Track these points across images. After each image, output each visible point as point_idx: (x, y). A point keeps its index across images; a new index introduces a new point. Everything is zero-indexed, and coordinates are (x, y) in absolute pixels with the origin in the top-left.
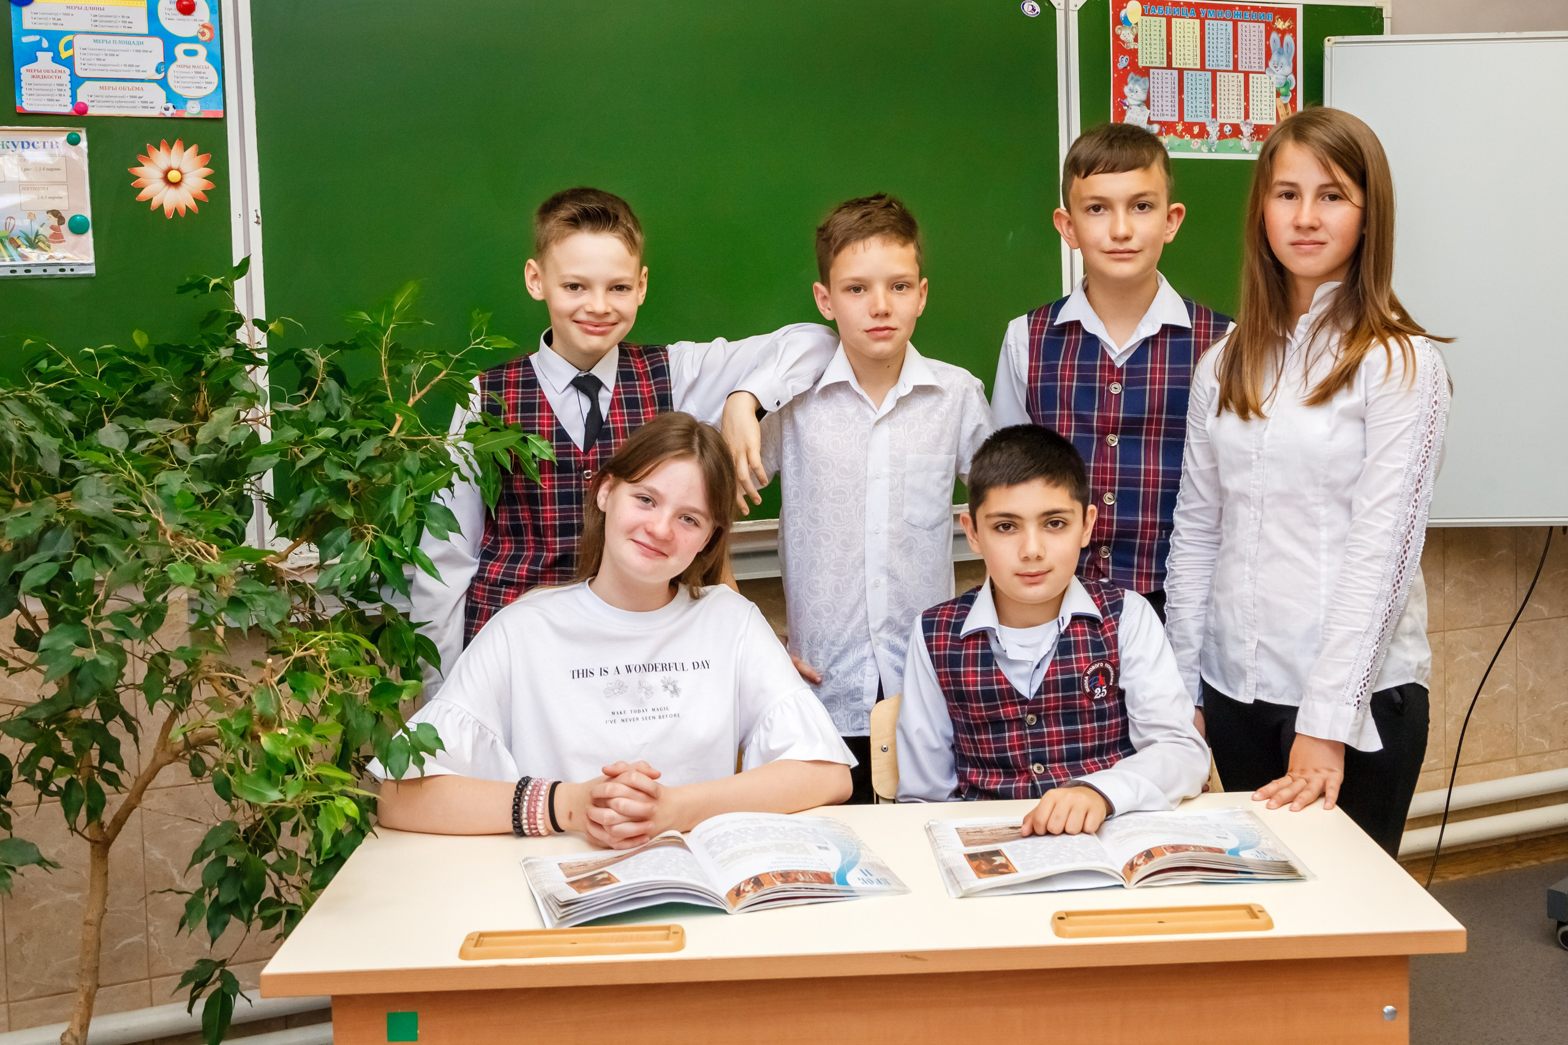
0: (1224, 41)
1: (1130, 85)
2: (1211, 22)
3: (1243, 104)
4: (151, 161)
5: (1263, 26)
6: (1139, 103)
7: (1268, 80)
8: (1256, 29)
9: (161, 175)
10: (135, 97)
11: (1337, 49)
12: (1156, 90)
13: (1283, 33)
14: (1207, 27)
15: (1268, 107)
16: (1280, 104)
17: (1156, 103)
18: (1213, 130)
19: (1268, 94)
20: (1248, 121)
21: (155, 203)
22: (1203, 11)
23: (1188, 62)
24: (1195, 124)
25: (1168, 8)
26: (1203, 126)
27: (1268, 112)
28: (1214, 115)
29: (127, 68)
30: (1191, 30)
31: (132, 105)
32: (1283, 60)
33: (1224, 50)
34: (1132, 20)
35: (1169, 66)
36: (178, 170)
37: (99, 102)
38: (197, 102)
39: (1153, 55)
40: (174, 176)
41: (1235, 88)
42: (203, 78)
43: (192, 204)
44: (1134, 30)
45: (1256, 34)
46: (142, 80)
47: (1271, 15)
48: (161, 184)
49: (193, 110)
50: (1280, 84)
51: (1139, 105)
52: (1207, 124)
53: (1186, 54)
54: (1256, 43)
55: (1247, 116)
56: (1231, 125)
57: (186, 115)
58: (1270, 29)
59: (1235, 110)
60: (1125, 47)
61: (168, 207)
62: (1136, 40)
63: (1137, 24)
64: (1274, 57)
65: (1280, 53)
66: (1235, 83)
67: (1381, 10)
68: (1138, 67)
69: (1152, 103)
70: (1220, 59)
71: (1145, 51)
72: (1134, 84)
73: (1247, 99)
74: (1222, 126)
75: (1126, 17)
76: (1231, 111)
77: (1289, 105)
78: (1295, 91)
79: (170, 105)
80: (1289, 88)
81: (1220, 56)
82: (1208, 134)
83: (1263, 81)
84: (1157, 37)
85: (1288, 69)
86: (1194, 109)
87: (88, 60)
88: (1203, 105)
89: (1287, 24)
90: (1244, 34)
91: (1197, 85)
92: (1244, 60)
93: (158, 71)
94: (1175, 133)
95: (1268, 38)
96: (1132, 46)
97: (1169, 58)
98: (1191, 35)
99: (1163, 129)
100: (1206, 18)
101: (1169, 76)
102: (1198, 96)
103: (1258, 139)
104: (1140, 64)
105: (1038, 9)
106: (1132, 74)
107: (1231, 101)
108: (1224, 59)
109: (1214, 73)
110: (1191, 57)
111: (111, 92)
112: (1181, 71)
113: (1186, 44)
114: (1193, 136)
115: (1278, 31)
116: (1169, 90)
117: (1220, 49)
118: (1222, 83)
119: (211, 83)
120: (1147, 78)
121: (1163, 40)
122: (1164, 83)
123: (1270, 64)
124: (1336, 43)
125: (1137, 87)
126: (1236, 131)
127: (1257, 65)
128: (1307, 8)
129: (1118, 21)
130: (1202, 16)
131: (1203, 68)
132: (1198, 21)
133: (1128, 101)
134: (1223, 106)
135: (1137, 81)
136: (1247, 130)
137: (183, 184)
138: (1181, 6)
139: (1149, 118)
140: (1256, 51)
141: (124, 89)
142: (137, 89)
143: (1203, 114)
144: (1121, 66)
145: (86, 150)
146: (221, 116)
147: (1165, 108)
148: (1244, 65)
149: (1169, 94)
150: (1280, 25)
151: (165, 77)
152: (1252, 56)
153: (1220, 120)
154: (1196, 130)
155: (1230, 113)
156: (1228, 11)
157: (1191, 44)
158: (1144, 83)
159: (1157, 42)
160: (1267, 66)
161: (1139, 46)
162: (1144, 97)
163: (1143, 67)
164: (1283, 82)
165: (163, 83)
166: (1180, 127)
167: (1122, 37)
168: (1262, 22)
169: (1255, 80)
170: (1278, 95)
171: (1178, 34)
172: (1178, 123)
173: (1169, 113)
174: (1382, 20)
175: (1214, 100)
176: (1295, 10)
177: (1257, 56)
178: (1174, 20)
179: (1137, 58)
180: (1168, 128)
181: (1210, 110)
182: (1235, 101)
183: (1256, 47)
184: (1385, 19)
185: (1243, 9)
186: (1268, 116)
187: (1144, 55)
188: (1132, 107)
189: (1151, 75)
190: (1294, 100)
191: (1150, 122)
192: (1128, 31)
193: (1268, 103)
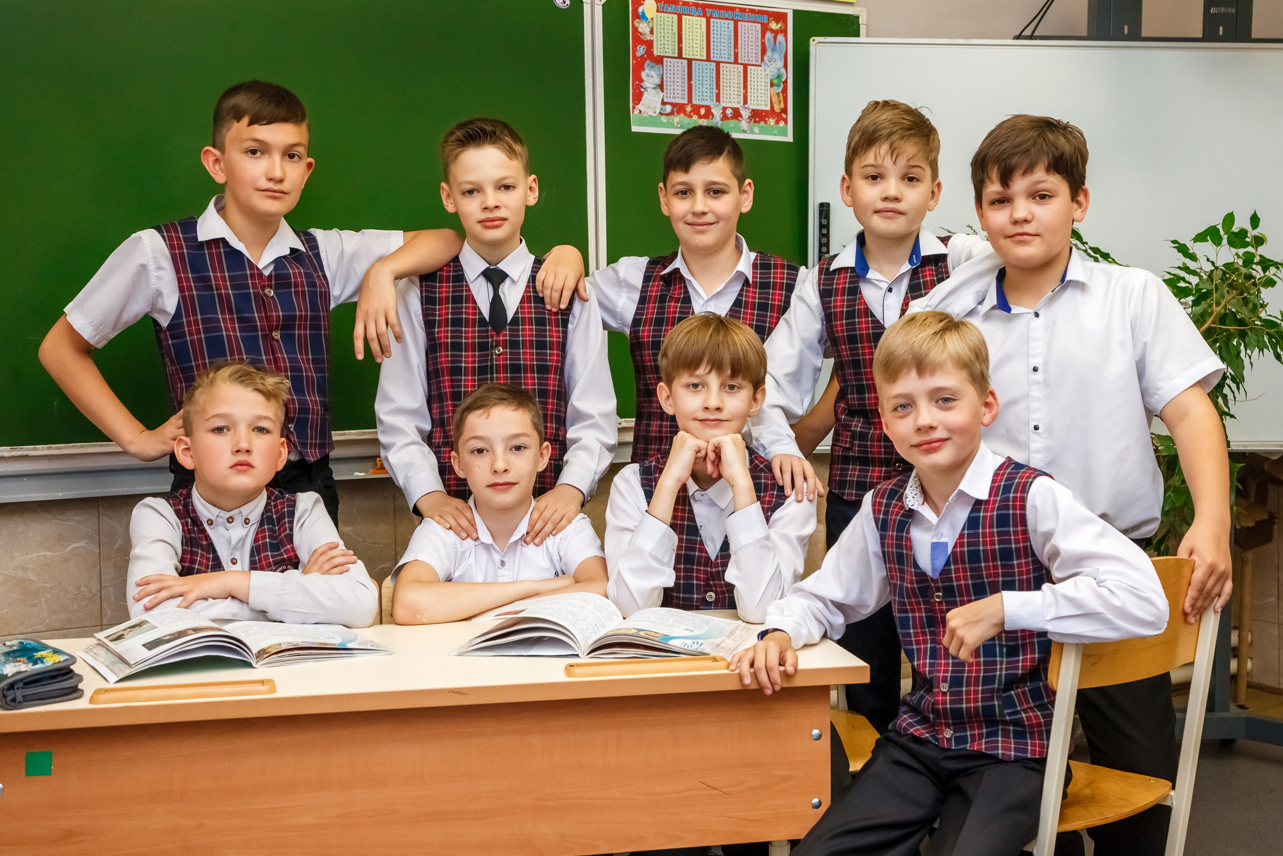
0: (726, 37)
1: (647, 71)
2: (716, 20)
3: (742, 91)
5: (759, 26)
6: (654, 86)
7: (763, 72)
8: (754, 28)
11: (820, 48)
12: (669, 76)
13: (776, 33)
14: (712, 24)
15: (763, 95)
16: (773, 92)
17: (669, 88)
18: (717, 112)
19: (763, 84)
20: (746, 106)
22: (709, 11)
23: (696, 53)
24: (702, 106)
25: (679, 7)
26: (708, 108)
27: (763, 99)
28: (718, 100)
30: (698, 26)
32: (776, 56)
33: (726, 44)
34: (649, 15)
35: (680, 56)
39: (666, 46)
41: (735, 77)
44: (650, 24)
45: (754, 32)
47: (766, 17)
50: (773, 76)
52: (712, 107)
53: (694, 47)
54: (754, 40)
55: (745, 102)
56: (732, 108)
58: (765, 29)
59: (736, 96)
60: (642, 37)
62: (652, 32)
63: (652, 19)
64: (769, 53)
65: (774, 50)
66: (736, 74)
67: (858, 17)
68: (654, 55)
69: (665, 87)
70: (723, 52)
71: (659, 42)
72: (650, 71)
73: (745, 87)
74: (724, 109)
75: (643, 13)
76: (732, 96)
77: (781, 95)
78: (785, 82)
80: (780, 79)
81: (722, 50)
82: (713, 116)
83: (759, 72)
84: (670, 31)
85: (780, 64)
86: (701, 94)
88: (708, 90)
89: (779, 25)
90: (743, 32)
91: (704, 73)
92: (743, 55)
94: (685, 113)
95: (763, 36)
97: (680, 49)
98: (698, 30)
99: (675, 110)
100: (711, 17)
101: (680, 65)
102: (705, 83)
103: (755, 122)
104: (655, 53)
106: (648, 62)
107: (732, 89)
108: (726, 52)
109: (718, 64)
110: (698, 50)
112: (690, 61)
113: (695, 38)
114: (700, 117)
115: (772, 31)
116: (679, 76)
117: (723, 44)
118: (725, 73)
120: (660, 66)
121: (674, 34)
122: (675, 70)
123: (766, 58)
124: (819, 43)
125: (653, 73)
126: (737, 114)
127: (754, 59)
128: (796, 13)
129: (636, 16)
130: (708, 15)
131: (708, 59)
132: (704, 20)
133: (645, 84)
134: (725, 92)
135: (653, 67)
136: (745, 114)
138: (690, 6)
139: (663, 99)
140: (754, 47)
143: (708, 98)
144: (639, 54)
147: (676, 92)
148: (743, 58)
149: (680, 80)
150: (774, 26)
152: (750, 51)
153: (723, 104)
154: (703, 111)
155: (731, 98)
156: (730, 12)
157: (698, 38)
158: (659, 70)
159: (670, 35)
160: (762, 60)
161: (654, 38)
162: (658, 81)
163: (658, 56)
164: (776, 74)
166: (689, 109)
167: (640, 30)
168: (758, 22)
169: (752, 71)
170: (772, 85)
171: (687, 30)
172: (688, 105)
173: (680, 96)
174: (859, 25)
175: (718, 87)
176: (786, 14)
177: (754, 51)
178: (684, 17)
179: (653, 48)
180: (678, 108)
181: (715, 95)
182: (736, 89)
183: (753, 44)
184: (861, 26)
185: (743, 10)
186: (763, 103)
187: (659, 46)
188: (649, 90)
189: (665, 64)
190: (785, 90)
191: (664, 103)
192: (645, 25)
193: (763, 91)
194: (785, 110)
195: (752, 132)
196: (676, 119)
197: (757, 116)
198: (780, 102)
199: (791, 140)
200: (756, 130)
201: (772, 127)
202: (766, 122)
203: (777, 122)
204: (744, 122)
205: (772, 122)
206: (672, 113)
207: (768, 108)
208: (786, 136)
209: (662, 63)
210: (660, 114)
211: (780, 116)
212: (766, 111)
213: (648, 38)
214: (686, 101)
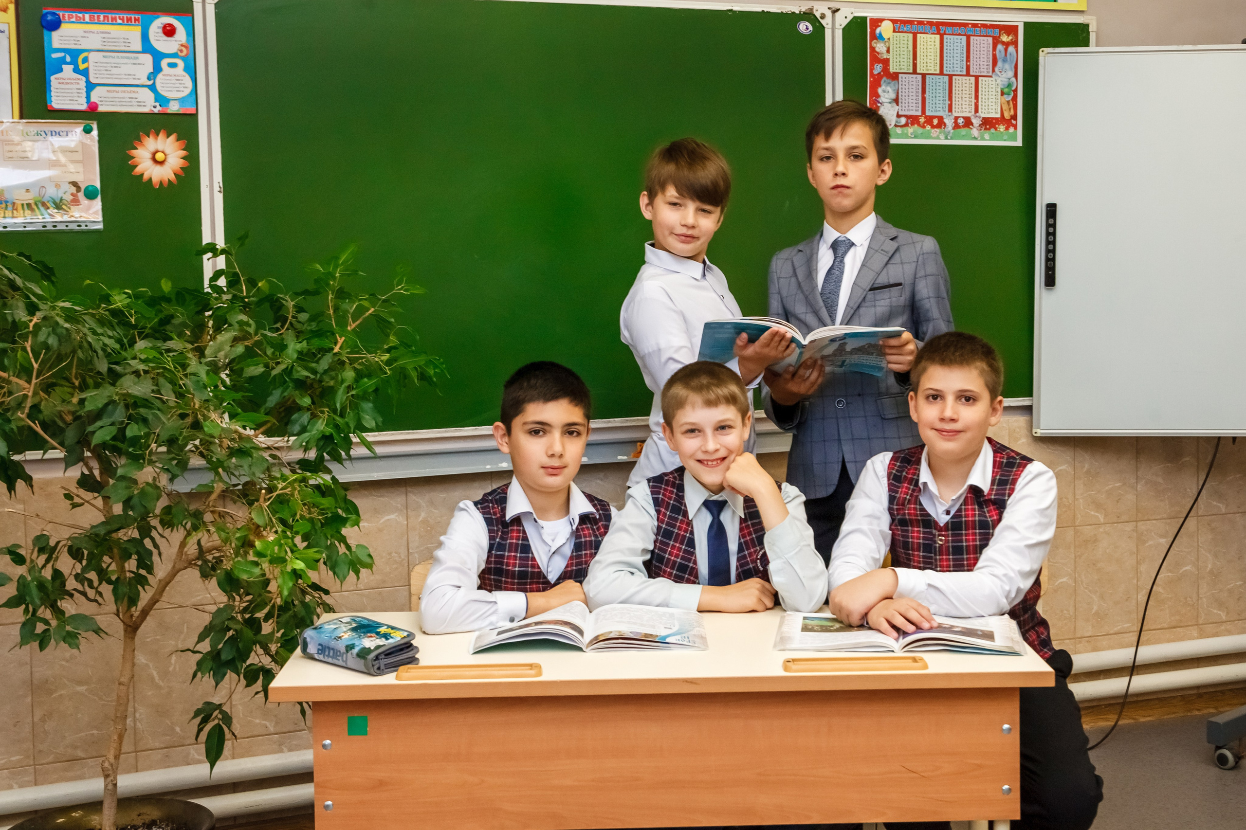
0: (959, 51)
1: (883, 87)
2: (949, 37)
3: (974, 101)
4: (144, 145)
5: (990, 39)
6: (890, 101)
7: (994, 83)
8: (985, 42)
9: (150, 156)
10: (132, 98)
11: (1050, 58)
12: (904, 90)
13: (1007, 45)
14: (945, 40)
15: (993, 104)
16: (1003, 101)
17: (904, 101)
18: (949, 122)
19: (994, 93)
20: (977, 114)
21: (146, 177)
22: (942, 29)
23: (930, 68)
24: (935, 117)
25: (914, 27)
26: (941, 119)
27: (993, 107)
28: (950, 110)
29: (127, 77)
30: (932, 43)
31: (130, 104)
33: (958, 59)
34: (885, 36)
35: (915, 72)
36: (163, 152)
37: (106, 101)
38: (177, 102)
39: (902, 63)
40: (160, 157)
41: (967, 89)
42: (180, 84)
43: (172, 177)
44: (887, 44)
45: (985, 46)
46: (137, 86)
47: (997, 31)
48: (150, 163)
49: (174, 108)
50: (1004, 85)
51: (890, 103)
52: (944, 117)
53: (928, 62)
54: (985, 53)
55: (976, 111)
56: (964, 118)
57: (169, 111)
58: (996, 41)
59: (967, 106)
60: (879, 56)
61: (155, 180)
62: (888, 51)
63: (889, 39)
64: (1000, 64)
65: (1004, 61)
66: (967, 85)
67: (1087, 26)
68: (889, 72)
69: (900, 101)
70: (955, 66)
71: (895, 60)
72: (886, 86)
73: (977, 97)
74: (956, 118)
75: (880, 34)
76: (964, 106)
77: (1011, 102)
78: (1016, 91)
79: (157, 104)
80: (1011, 88)
81: (955, 64)
82: (945, 125)
83: (991, 83)
84: (905, 49)
85: (1011, 74)
86: (934, 106)
87: (99, 70)
88: (941, 102)
89: (1010, 38)
90: (975, 45)
91: (938, 85)
92: (975, 67)
93: (149, 79)
94: (919, 124)
95: (994, 49)
96: (885, 56)
97: (915, 66)
98: (932, 47)
99: (909, 121)
100: (945, 34)
101: (914, 80)
102: (938, 95)
103: (986, 129)
104: (892, 70)
105: (811, 28)
106: (884, 79)
107: (964, 99)
108: (958, 66)
109: (950, 77)
110: (932, 65)
111: (115, 95)
112: (924, 76)
113: (929, 54)
114: (933, 127)
115: (1003, 43)
116: (914, 90)
117: (955, 58)
118: (957, 85)
119: (186, 87)
120: (896, 82)
121: (909, 51)
122: (910, 85)
123: (996, 69)
124: (1048, 53)
125: (889, 89)
127: (985, 70)
128: (1027, 25)
129: (874, 37)
130: (942, 32)
131: (941, 73)
132: (938, 36)
133: (882, 99)
134: (957, 103)
135: (889, 83)
136: (976, 122)
137: (166, 163)
138: (925, 24)
139: (898, 112)
140: (985, 60)
141: (124, 92)
142: (134, 92)
143: (941, 109)
144: (876, 72)
145: (97, 138)
146: (194, 112)
147: (911, 105)
148: (975, 70)
149: (914, 94)
150: (1005, 38)
151: (154, 83)
152: (982, 63)
153: (955, 114)
154: (935, 122)
155: (963, 108)
156: (963, 28)
157: (932, 54)
158: (894, 85)
159: (905, 53)
160: (993, 71)
161: (890, 56)
162: (893, 96)
163: (894, 73)
164: (1007, 84)
165: (153, 88)
166: (922, 120)
167: (877, 50)
168: (990, 36)
169: (984, 82)
170: (1002, 94)
171: (922, 47)
172: (921, 116)
173: (914, 108)
174: (1088, 33)
175: (950, 98)
176: (1017, 27)
177: (985, 63)
178: (919, 35)
179: (889, 65)
180: (913, 120)
181: (947, 106)
182: (967, 99)
183: (985, 56)
184: (1091, 33)
185: (975, 26)
186: (993, 111)
187: (895, 63)
188: (885, 104)
189: (900, 79)
190: (1015, 99)
191: (898, 116)
192: (882, 45)
193: (994, 100)
194: (1014, 117)
195: (983, 139)
196: (910, 130)
197: (988, 123)
198: (1010, 109)
199: (1021, 145)
200: (987, 136)
201: (1002, 133)
202: (996, 129)
203: (1007, 129)
204: (975, 130)
205: (1002, 128)
206: (906, 125)
207: (998, 116)
208: (1016, 140)
209: (898, 79)
210: (896, 126)
211: (1009, 122)
212: (996, 119)
213: (885, 57)
214: (919, 113)
